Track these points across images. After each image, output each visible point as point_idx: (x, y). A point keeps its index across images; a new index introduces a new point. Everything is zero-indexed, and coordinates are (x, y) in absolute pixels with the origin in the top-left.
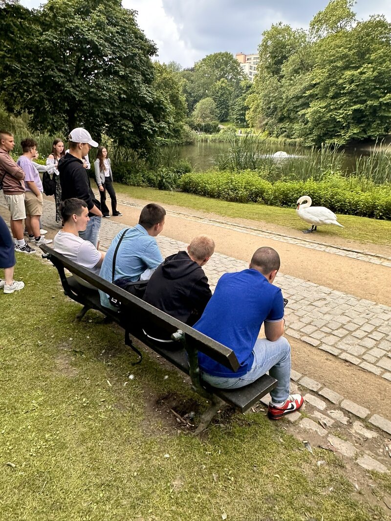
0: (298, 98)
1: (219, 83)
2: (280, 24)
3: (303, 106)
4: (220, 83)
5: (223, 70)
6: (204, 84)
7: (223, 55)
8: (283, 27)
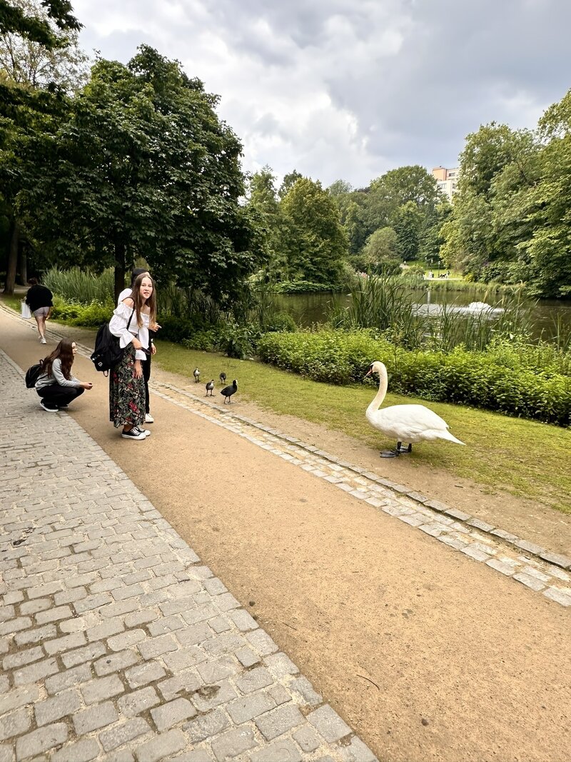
0: (515, 225)
1: (404, 208)
2: (492, 124)
3: (524, 236)
4: (406, 207)
5: (411, 189)
6: (382, 208)
7: (411, 170)
8: (497, 128)
